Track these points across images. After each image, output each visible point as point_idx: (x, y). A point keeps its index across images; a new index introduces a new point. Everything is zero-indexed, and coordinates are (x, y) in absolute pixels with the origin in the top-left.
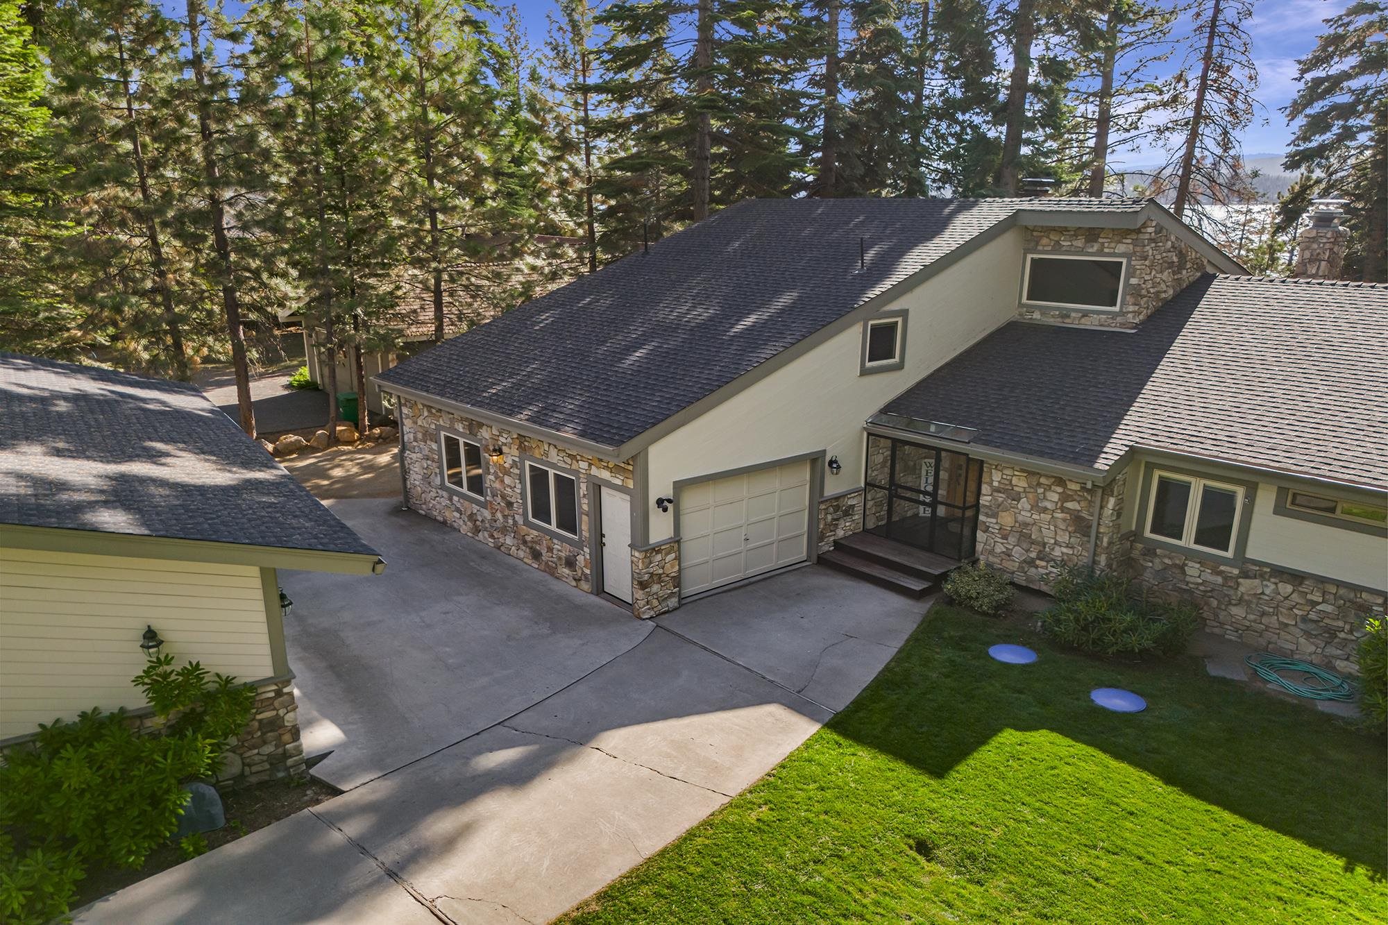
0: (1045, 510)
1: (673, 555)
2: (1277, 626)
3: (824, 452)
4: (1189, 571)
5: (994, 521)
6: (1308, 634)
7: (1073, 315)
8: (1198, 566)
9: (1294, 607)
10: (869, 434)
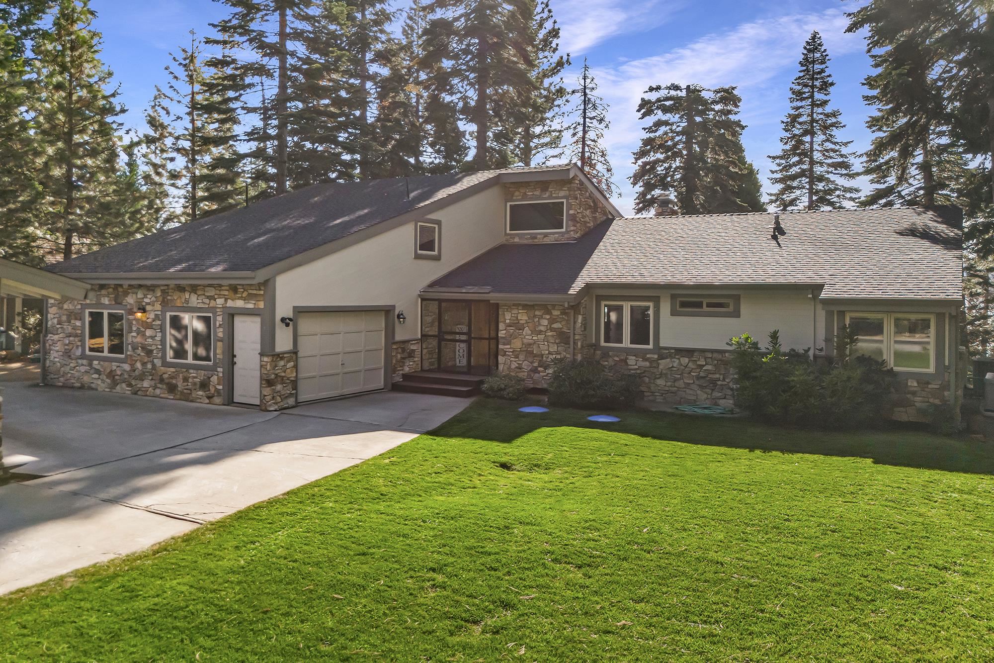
0: (540, 332)
1: (292, 364)
2: (683, 386)
3: (394, 306)
4: (630, 362)
5: (509, 346)
6: (701, 387)
7: (539, 236)
8: (634, 358)
9: (691, 371)
10: (422, 300)
